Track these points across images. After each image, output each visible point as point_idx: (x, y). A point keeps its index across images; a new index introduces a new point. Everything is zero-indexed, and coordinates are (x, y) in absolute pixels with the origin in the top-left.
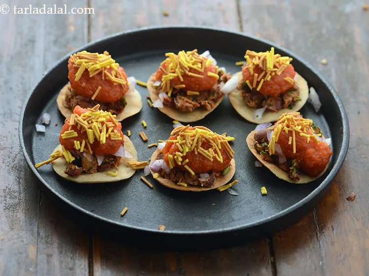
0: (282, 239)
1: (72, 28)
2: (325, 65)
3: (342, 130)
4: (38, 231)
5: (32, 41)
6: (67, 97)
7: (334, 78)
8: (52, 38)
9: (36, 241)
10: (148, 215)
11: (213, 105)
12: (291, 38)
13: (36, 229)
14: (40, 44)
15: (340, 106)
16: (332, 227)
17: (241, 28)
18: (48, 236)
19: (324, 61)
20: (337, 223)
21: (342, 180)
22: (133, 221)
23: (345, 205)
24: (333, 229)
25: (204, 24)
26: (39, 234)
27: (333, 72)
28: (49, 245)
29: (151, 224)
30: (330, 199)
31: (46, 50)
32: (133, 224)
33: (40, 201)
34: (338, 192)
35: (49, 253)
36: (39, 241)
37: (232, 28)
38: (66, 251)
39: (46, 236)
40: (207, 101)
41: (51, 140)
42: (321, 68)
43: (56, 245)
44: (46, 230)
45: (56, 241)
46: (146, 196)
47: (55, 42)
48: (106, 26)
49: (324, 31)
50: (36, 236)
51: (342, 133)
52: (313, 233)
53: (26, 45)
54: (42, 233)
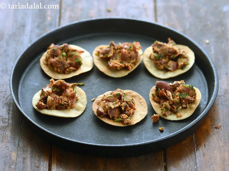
0: (172, 151)
1: (49, 18)
2: (208, 44)
3: (214, 84)
4: (19, 143)
5: (23, 26)
6: (46, 58)
7: (213, 52)
8: (36, 24)
9: (17, 149)
10: (88, 135)
11: (133, 66)
12: (187, 27)
13: (17, 142)
14: (28, 28)
15: (214, 69)
16: (204, 144)
17: (156, 20)
18: (25, 146)
19: (207, 41)
20: (208, 142)
21: (213, 115)
22: (79, 138)
23: (214, 131)
24: (205, 146)
25: (133, 17)
26: (19, 145)
27: (212, 48)
28: (25, 152)
29: (89, 140)
30: (204, 127)
31: (31, 32)
32: (79, 140)
33: (21, 124)
34: (210, 123)
35: (24, 157)
36: (19, 149)
37: (150, 19)
38: (35, 156)
39: (23, 147)
40: (129, 64)
41: (30, 87)
42: (205, 45)
43: (29, 152)
44: (23, 143)
45: (29, 149)
46: (88, 123)
47: (38, 27)
48: (70, 17)
49: (209, 23)
50: (17, 146)
51: (214, 86)
52: (192, 148)
53: (19, 28)
54: (21, 144)
